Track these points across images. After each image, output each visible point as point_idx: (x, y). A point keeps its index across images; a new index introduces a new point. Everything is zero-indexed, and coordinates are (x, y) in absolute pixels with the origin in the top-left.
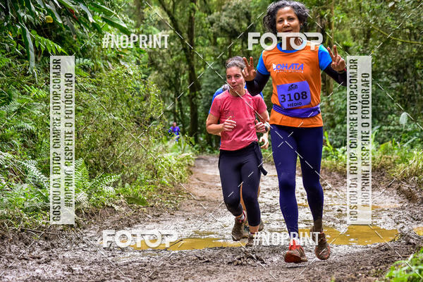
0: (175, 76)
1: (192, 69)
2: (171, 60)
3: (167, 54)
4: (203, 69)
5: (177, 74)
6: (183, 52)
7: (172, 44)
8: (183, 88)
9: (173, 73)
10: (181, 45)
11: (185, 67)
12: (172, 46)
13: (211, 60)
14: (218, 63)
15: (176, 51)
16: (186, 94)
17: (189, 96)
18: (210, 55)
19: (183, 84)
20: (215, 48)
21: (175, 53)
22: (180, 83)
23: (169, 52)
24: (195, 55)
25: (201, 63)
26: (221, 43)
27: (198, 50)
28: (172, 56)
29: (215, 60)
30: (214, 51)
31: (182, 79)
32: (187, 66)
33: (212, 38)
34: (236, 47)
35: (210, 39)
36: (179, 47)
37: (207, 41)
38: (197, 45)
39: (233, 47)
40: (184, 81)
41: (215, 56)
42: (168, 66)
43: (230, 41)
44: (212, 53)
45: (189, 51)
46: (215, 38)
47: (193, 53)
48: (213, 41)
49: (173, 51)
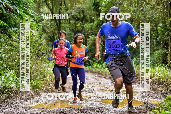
0: (53, 36)
2: (51, 29)
3: (49, 27)
5: (54, 35)
6: (56, 26)
7: (52, 22)
9: (52, 34)
10: (55, 23)
11: (57, 32)
12: (52, 24)
14: (71, 31)
15: (54, 25)
18: (67, 27)
20: (70, 25)
21: (53, 26)
22: (55, 39)
23: (50, 26)
24: (61, 27)
26: (72, 22)
27: (62, 25)
28: (52, 28)
29: (69, 29)
30: (69, 26)
31: (56, 37)
32: (58, 32)
33: (68, 21)
34: (78, 24)
35: (67, 21)
36: (55, 24)
37: (66, 22)
38: (62, 23)
39: (77, 24)
40: (56, 38)
41: (69, 28)
42: (50, 32)
43: (76, 22)
44: (68, 27)
45: (59, 26)
46: (70, 21)
47: (61, 26)
48: (69, 22)
49: (52, 26)
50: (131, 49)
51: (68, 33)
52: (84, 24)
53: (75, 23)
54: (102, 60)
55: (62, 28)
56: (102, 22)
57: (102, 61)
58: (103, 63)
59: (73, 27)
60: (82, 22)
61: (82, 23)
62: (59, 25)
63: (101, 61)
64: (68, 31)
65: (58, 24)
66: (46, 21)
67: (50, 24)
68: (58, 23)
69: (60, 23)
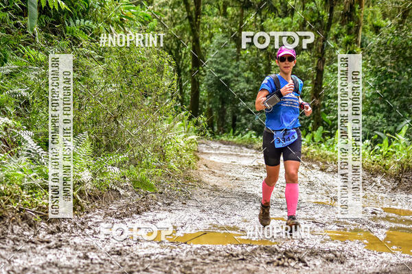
0: (176, 47)
1: (196, 41)
2: (173, 28)
3: (168, 22)
4: (208, 41)
5: (179, 45)
6: (187, 22)
7: (176, 10)
8: (184, 62)
9: (174, 44)
10: (186, 13)
11: (189, 38)
12: (176, 13)
13: (219, 32)
14: (226, 36)
15: (180, 19)
16: (188, 69)
17: (190, 71)
18: (218, 26)
19: (185, 58)
20: (225, 19)
21: (179, 21)
22: (181, 57)
23: (171, 19)
24: (201, 25)
25: (207, 34)
26: (231, 13)
27: (204, 19)
28: (174, 25)
29: (223, 32)
30: (223, 21)
31: (183, 52)
32: (191, 38)
33: (221, 8)
34: (248, 19)
35: (219, 8)
36: (183, 14)
37: (216, 10)
38: (204, 14)
39: (245, 19)
40: (185, 54)
41: (223, 28)
42: (169, 36)
43: (243, 11)
44: (221, 25)
45: (194, 20)
46: (225, 7)
47: (199, 22)
48: (222, 11)
49: (176, 19)
50: (396, 96)
51: (220, 41)
52: (265, 17)
53: (241, 15)
54: (310, 122)
55: (203, 28)
56: (317, 15)
57: (311, 125)
58: (315, 129)
59: (233, 26)
60: (259, 12)
61: (260, 14)
62: (196, 18)
63: (308, 124)
64: (218, 37)
65: (194, 16)
66: (159, 6)
67: (169, 14)
68: (191, 13)
69: (198, 13)
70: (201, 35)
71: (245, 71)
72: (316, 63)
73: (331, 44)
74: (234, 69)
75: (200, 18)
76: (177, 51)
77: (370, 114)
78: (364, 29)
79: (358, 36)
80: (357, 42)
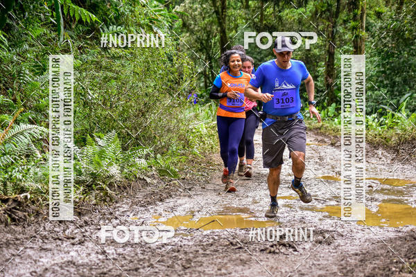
0: (206, 38)
1: (223, 32)
2: (203, 22)
3: (198, 16)
4: (234, 31)
5: (208, 36)
6: (215, 15)
7: (204, 6)
8: (214, 51)
9: (205, 35)
10: (213, 8)
11: (217, 30)
12: (205, 8)
13: (243, 23)
14: (250, 26)
15: (208, 13)
18: (242, 18)
19: (214, 47)
20: (247, 11)
21: (207, 15)
22: (211, 45)
23: (201, 14)
24: (227, 18)
25: (232, 25)
26: (252, 6)
27: (230, 12)
28: (204, 18)
30: (246, 14)
31: (213, 41)
32: (219, 29)
34: (268, 10)
35: (242, 2)
36: (211, 9)
37: (239, 4)
38: (229, 8)
39: (265, 10)
40: (215, 43)
41: (247, 19)
42: (200, 28)
43: (262, 4)
44: (244, 16)
45: (221, 14)
46: (247, 1)
47: (225, 15)
48: (245, 4)
49: (205, 14)
52: (283, 8)
53: (261, 8)
55: (229, 20)
56: (326, 5)
57: (326, 101)
58: (329, 105)
60: (277, 4)
63: (324, 100)
65: (220, 10)
66: (190, 3)
67: (199, 10)
68: (218, 7)
69: (224, 7)
70: (227, 27)
71: (266, 57)
72: (327, 47)
73: (341, 29)
74: (257, 54)
75: (225, 12)
76: (207, 41)
77: (376, 90)
78: (368, 15)
79: (362, 21)
80: (362, 27)
